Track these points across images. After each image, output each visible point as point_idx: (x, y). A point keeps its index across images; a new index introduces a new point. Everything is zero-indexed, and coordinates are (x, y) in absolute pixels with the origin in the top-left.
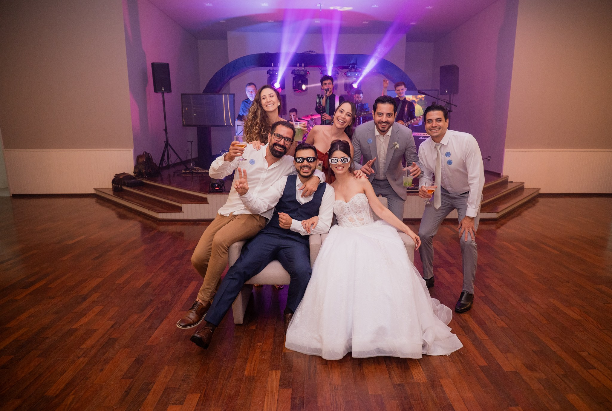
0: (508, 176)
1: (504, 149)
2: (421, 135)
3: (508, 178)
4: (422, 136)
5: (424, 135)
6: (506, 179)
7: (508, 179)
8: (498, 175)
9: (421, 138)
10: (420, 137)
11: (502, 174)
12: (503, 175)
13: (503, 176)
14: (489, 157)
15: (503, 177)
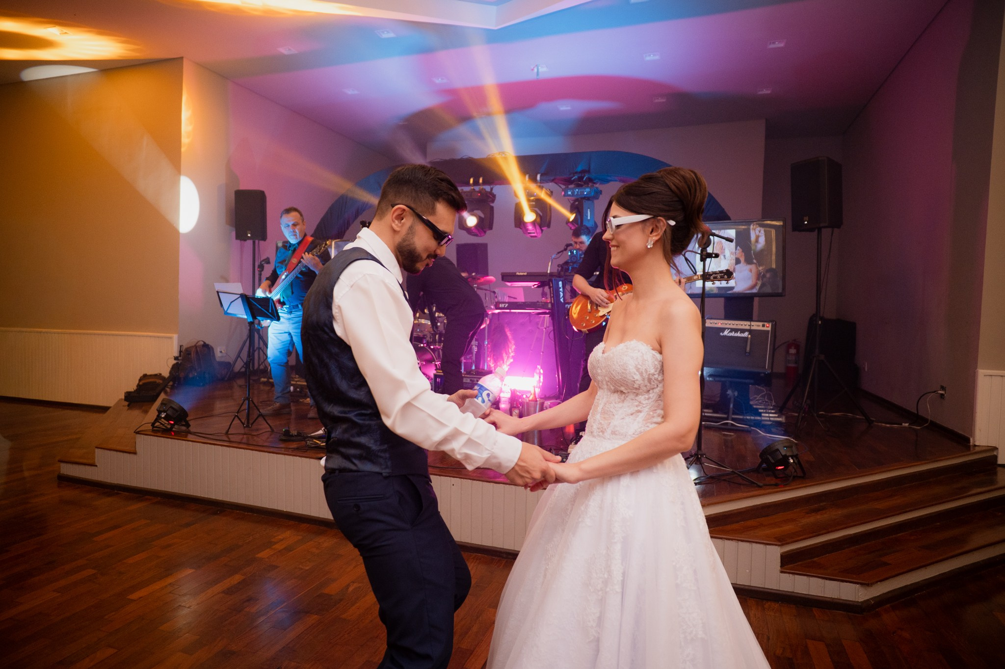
0: (995, 449)
1: (976, 368)
2: (728, 326)
3: (995, 453)
4: (728, 329)
5: (734, 327)
6: (988, 454)
7: (996, 457)
8: (963, 441)
9: (726, 333)
10: (723, 330)
11: (974, 439)
12: (977, 444)
13: (975, 446)
14: (943, 388)
15: (977, 449)
